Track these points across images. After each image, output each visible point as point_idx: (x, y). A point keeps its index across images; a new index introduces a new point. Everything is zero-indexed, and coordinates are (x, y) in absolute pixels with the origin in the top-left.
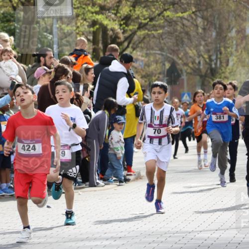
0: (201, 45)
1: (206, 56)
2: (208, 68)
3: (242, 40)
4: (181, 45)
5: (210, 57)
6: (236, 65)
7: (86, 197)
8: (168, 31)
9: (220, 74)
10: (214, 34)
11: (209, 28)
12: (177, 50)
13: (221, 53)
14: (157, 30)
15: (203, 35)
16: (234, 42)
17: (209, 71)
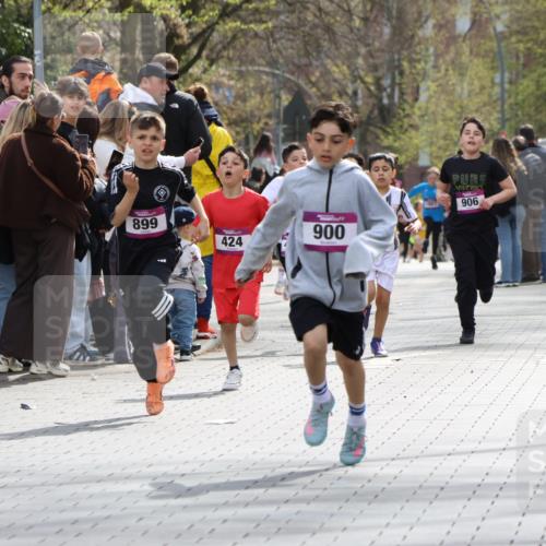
0: (358, 54)
1: (369, 79)
2: (374, 105)
3: (448, 46)
4: (314, 54)
5: (378, 82)
6: (433, 100)
7: (108, 387)
8: (286, 23)
9: (399, 120)
10: (387, 31)
11: (376, 17)
12: (306, 65)
13: (402, 73)
14: (262, 21)
15: (362, 33)
16: (431, 50)
17: (376, 112)
